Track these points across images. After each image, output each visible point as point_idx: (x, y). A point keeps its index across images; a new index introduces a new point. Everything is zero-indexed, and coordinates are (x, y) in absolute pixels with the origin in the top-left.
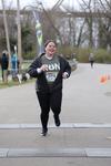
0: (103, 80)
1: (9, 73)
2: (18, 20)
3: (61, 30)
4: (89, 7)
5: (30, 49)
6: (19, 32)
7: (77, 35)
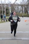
0: (25, 21)
1: (3, 19)
2: (5, 6)
3: (15, 9)
4: (22, 3)
5: (8, 13)
6: (5, 9)
7: (19, 10)
